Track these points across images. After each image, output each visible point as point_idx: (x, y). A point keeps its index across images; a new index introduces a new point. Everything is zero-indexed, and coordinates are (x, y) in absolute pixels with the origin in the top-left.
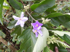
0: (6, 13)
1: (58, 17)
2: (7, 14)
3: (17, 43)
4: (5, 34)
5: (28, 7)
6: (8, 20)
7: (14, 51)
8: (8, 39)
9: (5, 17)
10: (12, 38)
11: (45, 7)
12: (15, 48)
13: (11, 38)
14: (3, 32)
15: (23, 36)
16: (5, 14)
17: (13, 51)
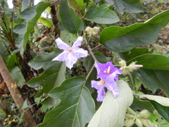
0: (42, 35)
1: (156, 70)
2: (43, 37)
3: (43, 109)
4: (25, 78)
5: (94, 30)
6: (41, 49)
7: (29, 125)
8: (26, 91)
9: (37, 41)
10: (34, 93)
11: (131, 42)
12: (35, 118)
13: (32, 92)
14: (23, 73)
15: (61, 93)
16: (39, 36)
17: (27, 124)
